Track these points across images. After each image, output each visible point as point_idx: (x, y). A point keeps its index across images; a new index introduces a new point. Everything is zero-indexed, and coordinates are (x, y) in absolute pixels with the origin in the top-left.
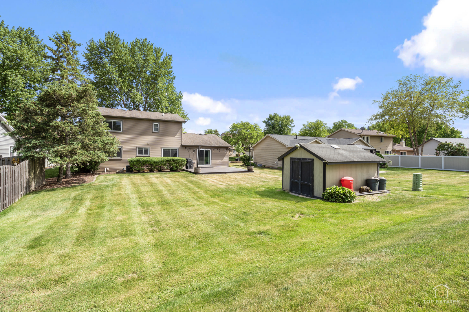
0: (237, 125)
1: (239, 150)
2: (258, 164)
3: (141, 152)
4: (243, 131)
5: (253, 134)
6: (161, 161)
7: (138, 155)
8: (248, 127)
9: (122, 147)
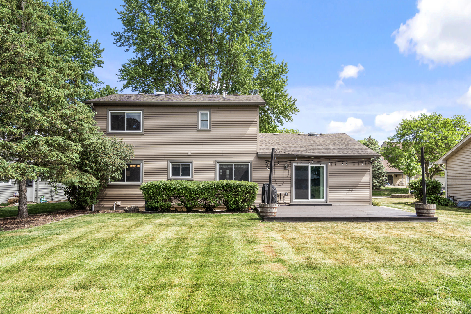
0: (412, 121)
1: (411, 170)
2: (458, 200)
3: (176, 171)
4: (425, 132)
5: (449, 139)
6: (202, 189)
7: (171, 177)
8: (438, 125)
9: (142, 161)
